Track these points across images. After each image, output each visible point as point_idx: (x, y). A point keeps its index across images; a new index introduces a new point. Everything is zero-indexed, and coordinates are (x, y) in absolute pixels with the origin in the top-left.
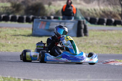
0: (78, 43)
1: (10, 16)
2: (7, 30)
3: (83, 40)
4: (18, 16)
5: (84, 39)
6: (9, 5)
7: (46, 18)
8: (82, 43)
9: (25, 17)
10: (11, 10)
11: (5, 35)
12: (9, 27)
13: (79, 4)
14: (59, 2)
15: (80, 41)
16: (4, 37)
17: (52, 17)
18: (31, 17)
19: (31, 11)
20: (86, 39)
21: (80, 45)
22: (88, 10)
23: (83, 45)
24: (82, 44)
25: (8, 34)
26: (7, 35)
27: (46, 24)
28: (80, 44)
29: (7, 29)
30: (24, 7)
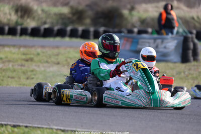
0: (187, 73)
1: (69, 28)
2: (69, 52)
3: (193, 68)
4: (80, 29)
5: (194, 65)
6: (65, 10)
7: (126, 32)
8: (192, 72)
9: (92, 29)
10: (69, 18)
11: (66, 60)
12: (71, 47)
13: (178, 8)
14: (144, 6)
15: (190, 70)
16: (65, 63)
17: (136, 30)
18: (102, 29)
19: (102, 20)
20: (197, 66)
21: (190, 76)
22: (193, 18)
23: (195, 76)
24: (192, 74)
25: (71, 58)
26: (69, 60)
27: (132, 42)
28: (189, 74)
29: (68, 49)
30: (90, 13)
